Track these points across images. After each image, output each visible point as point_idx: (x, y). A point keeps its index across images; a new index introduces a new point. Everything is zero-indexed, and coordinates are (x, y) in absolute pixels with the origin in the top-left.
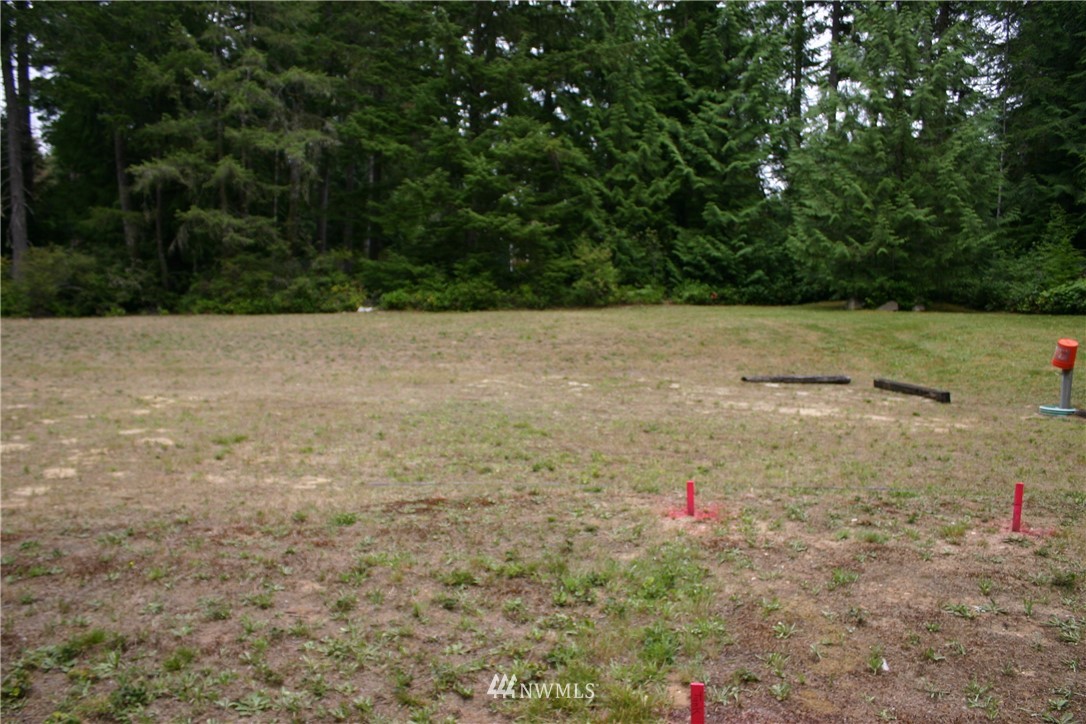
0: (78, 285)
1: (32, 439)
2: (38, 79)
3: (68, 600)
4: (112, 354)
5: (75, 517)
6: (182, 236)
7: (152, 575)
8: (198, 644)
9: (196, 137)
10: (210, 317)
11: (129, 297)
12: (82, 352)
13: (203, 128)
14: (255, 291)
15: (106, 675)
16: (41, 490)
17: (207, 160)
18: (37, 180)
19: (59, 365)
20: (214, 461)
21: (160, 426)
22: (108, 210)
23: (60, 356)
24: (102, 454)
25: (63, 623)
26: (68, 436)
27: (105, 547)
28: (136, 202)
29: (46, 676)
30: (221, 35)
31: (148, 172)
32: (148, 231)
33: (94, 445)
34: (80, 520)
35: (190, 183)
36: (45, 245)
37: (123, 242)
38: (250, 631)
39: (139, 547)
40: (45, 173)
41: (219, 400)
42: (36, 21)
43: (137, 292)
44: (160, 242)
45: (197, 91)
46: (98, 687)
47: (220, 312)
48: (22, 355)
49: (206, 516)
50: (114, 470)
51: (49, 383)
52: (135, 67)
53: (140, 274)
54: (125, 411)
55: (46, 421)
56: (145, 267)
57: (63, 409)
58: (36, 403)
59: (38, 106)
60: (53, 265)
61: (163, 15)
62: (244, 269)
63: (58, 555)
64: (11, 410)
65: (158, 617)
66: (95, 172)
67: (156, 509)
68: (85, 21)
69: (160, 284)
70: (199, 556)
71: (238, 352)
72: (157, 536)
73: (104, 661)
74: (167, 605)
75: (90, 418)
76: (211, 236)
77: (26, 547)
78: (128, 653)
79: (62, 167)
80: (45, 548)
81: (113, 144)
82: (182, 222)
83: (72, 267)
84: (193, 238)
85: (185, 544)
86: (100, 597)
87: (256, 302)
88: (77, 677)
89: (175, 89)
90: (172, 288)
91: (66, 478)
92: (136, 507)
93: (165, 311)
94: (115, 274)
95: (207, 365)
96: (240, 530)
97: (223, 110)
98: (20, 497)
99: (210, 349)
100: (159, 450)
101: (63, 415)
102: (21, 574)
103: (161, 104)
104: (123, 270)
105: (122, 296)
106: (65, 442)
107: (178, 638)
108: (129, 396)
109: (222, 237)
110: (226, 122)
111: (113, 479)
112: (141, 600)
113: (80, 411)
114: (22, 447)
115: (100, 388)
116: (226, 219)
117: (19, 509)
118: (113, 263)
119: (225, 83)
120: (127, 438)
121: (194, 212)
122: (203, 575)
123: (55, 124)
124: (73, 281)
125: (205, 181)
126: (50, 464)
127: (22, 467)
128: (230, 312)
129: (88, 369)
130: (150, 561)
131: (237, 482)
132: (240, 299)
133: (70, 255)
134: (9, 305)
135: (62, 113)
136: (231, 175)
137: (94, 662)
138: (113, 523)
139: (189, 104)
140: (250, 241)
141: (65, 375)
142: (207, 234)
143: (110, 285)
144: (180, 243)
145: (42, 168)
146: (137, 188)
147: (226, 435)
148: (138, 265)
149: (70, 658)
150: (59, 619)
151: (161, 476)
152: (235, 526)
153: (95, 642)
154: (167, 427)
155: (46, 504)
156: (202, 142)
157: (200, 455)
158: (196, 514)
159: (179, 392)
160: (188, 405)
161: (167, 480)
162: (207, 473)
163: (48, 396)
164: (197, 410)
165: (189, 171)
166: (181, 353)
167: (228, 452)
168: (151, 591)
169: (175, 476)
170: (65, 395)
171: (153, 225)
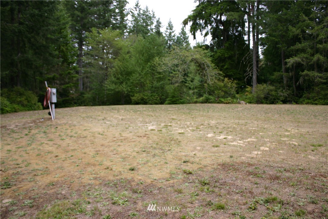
0: (270, 95)
1: (257, 138)
2: (261, 38)
3: (267, 186)
4: (279, 115)
5: (269, 162)
6: (301, 80)
7: (292, 184)
8: (306, 210)
9: (307, 49)
10: (309, 105)
11: (284, 99)
12: (270, 114)
13: (309, 46)
14: (325, 97)
15: (277, 211)
16: (259, 153)
17: (310, 56)
18: (259, 66)
19: (264, 118)
20: (311, 152)
21: (293, 138)
22: (279, 73)
23: (264, 115)
24: (276, 145)
25: (266, 192)
26: (267, 138)
27: (277, 172)
28: (287, 70)
29: (260, 206)
30: (316, 15)
31: (291, 61)
32: (291, 79)
33: (274, 142)
34: (270, 163)
35: (304, 63)
36: (261, 84)
37: (283, 82)
38: (325, 211)
39: (287, 174)
40: (262, 63)
41: (312, 132)
42: (262, 22)
43: (286, 97)
44: (294, 82)
45: (308, 34)
46: (275, 214)
47: (313, 104)
48: (254, 114)
49: (309, 169)
50: (279, 150)
51: (261, 123)
52: (288, 30)
53: (288, 92)
54: (283, 133)
55: (261, 134)
56: (289, 90)
57: (265, 131)
58: (258, 128)
59: (261, 45)
60: (263, 89)
61: (297, 12)
62: (322, 90)
63: (264, 172)
64: (252, 129)
65: (293, 197)
66: (275, 62)
67: (292, 164)
68: (274, 19)
69: (293, 95)
70: (307, 181)
71: (319, 117)
72: (293, 172)
73: (277, 206)
74: (296, 194)
75: (272, 134)
76: (311, 79)
77: (256, 168)
78: (284, 206)
79: (266, 61)
80: (261, 169)
81: (281, 53)
82: (301, 76)
83: (268, 90)
84: (305, 80)
85: (302, 176)
86: (276, 187)
87: (326, 101)
88: (269, 209)
89: (300, 34)
90: (297, 96)
91: (266, 150)
92: (287, 162)
93: (295, 103)
94: (280, 92)
95: (308, 121)
96: (321, 175)
97: (316, 39)
98: (254, 154)
99: (309, 115)
100: (293, 146)
101: (265, 132)
102: (255, 176)
103: (296, 39)
104: (282, 91)
105: (282, 98)
106: (266, 140)
107: (299, 206)
108: (284, 128)
109: (314, 80)
110: (317, 43)
111: (279, 152)
112: (288, 191)
113: (270, 132)
114: (254, 140)
115: (275, 125)
116: (316, 74)
117: (254, 157)
118: (280, 89)
119: (317, 30)
120: (283, 141)
121: (306, 72)
122: (309, 188)
123: (264, 50)
124: (268, 94)
125: (309, 62)
126: (262, 146)
127: (255, 146)
128: (316, 104)
129: (272, 119)
130: (291, 180)
131: (319, 159)
132: (320, 100)
133: (268, 86)
134: (251, 100)
135: (267, 46)
136: (319, 60)
137: (274, 206)
138: (280, 166)
139: (304, 39)
140: (325, 81)
141: (265, 121)
142: (310, 79)
143: (278, 95)
144: (300, 82)
145: (261, 62)
146: (288, 66)
147: (315, 144)
148: (287, 89)
149: (268, 202)
150: (264, 191)
151: (294, 154)
152: (320, 174)
153: (274, 200)
154: (295, 139)
155: (261, 157)
156: (309, 50)
157: (306, 149)
158: (306, 168)
159: (299, 128)
160: (302, 133)
161: (295, 155)
162: (309, 155)
163: (261, 126)
164: (305, 135)
165: (304, 59)
166: (299, 116)
167: (316, 149)
168: (291, 189)
169: (298, 155)
170: (265, 127)
171: (292, 77)
